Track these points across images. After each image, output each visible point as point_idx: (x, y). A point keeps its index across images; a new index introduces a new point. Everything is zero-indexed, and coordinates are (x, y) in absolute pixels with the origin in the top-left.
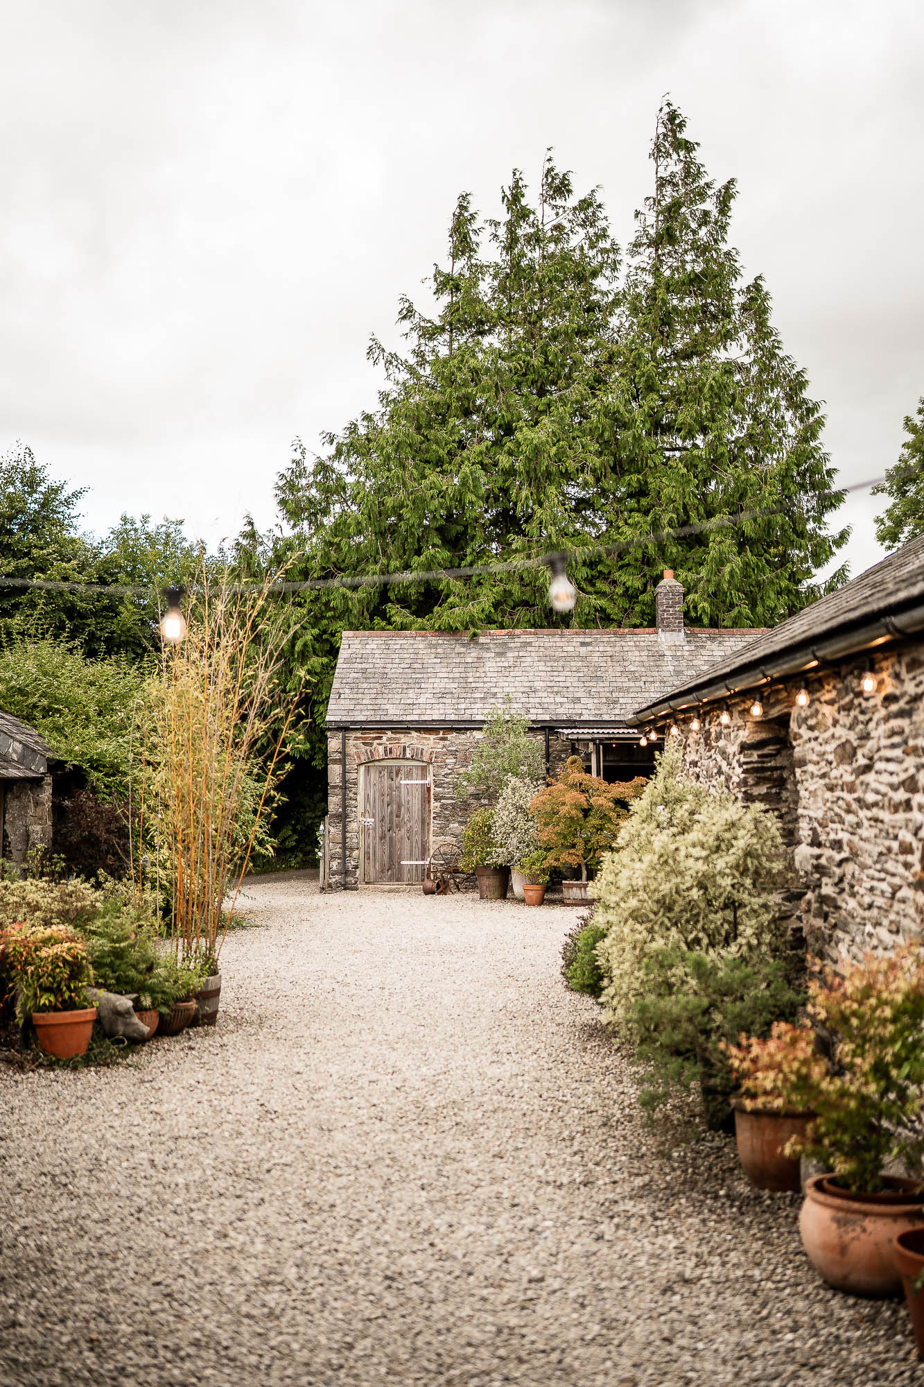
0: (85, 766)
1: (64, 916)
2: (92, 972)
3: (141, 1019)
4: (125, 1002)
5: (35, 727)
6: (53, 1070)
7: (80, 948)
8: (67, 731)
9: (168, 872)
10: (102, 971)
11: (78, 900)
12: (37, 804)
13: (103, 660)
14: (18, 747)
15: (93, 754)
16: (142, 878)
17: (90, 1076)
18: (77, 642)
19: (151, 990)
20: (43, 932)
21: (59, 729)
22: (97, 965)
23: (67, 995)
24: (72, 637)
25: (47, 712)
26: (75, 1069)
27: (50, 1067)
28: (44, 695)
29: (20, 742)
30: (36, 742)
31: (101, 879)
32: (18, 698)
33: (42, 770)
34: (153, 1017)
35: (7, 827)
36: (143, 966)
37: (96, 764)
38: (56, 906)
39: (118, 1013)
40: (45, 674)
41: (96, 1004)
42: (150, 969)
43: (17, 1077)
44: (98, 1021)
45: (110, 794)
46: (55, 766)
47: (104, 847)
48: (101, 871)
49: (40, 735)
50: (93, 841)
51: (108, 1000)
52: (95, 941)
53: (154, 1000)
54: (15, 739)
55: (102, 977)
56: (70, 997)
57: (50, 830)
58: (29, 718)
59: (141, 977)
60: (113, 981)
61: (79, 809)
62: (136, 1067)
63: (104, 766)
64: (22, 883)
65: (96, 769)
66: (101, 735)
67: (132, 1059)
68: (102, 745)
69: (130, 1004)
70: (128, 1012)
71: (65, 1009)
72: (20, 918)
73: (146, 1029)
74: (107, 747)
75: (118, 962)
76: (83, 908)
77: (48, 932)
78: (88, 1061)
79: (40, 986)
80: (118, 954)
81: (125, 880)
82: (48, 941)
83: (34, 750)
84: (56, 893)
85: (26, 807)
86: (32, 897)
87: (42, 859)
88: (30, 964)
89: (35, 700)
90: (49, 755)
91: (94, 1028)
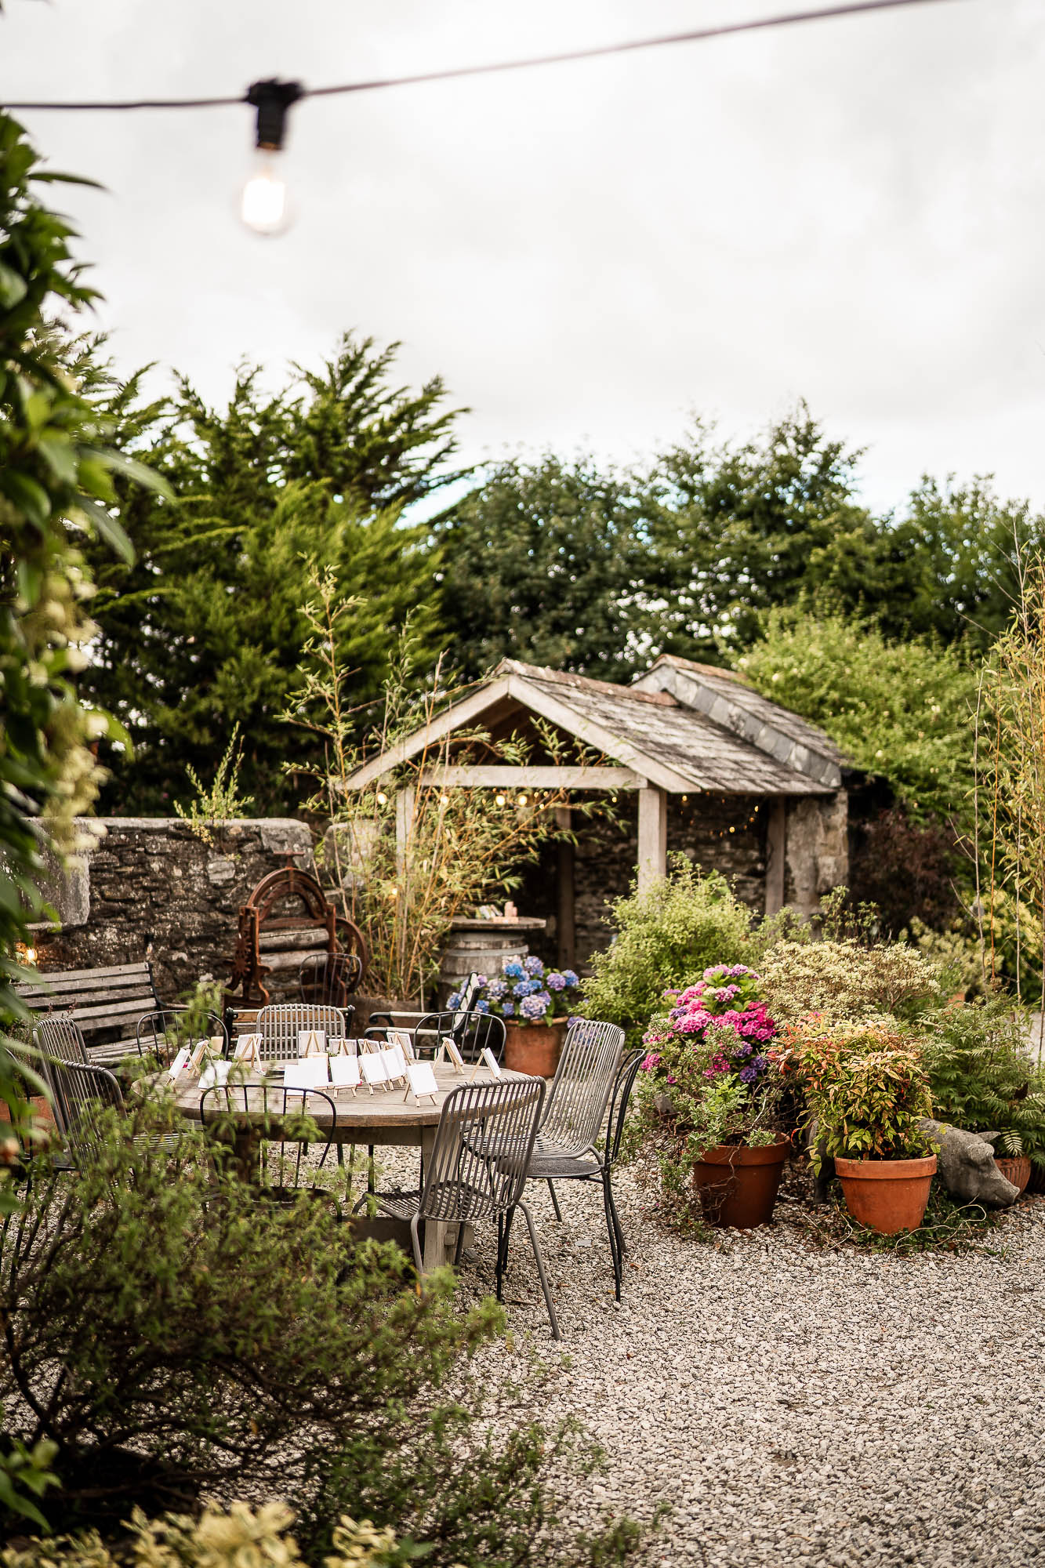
0: (892, 778)
1: (882, 1000)
2: (929, 1096)
3: (1005, 1171)
4: (980, 1145)
5: (824, 727)
6: (869, 1252)
7: (909, 1059)
8: (866, 731)
9: (1005, 922)
10: (944, 1092)
11: (900, 975)
12: (828, 828)
13: (908, 640)
14: (803, 753)
15: (902, 761)
16: (970, 931)
17: (927, 1268)
18: (874, 618)
19: (1021, 1127)
20: (853, 1030)
21: (855, 730)
22: (936, 1082)
23: (891, 1134)
24: (866, 614)
25: (838, 707)
26: (903, 1253)
27: (865, 1245)
28: (833, 686)
29: (805, 746)
30: (826, 747)
31: (916, 931)
32: (801, 691)
33: (835, 783)
34: (1023, 1169)
35: (790, 859)
36: (1008, 1088)
37: (906, 775)
38: (869, 984)
39: (968, 1162)
40: (834, 659)
41: (936, 1148)
42: (1021, 1094)
43: (811, 1260)
44: (939, 1177)
45: (925, 816)
46: (852, 778)
47: (920, 888)
48: (915, 920)
49: (830, 738)
50: (903, 880)
51: (954, 1141)
52: (929, 1042)
53: (1026, 1141)
54: (798, 743)
55: (942, 1101)
56: (896, 1138)
57: (845, 863)
58: (816, 716)
59: (1005, 1106)
60: (961, 1109)
61: (886, 836)
62: (1003, 1257)
63: (917, 778)
64: (816, 946)
65: (907, 782)
66: (910, 737)
67: (993, 1239)
68: (913, 750)
69: (990, 1150)
70: (986, 1163)
71: (887, 1157)
72: (815, 1001)
73: (1015, 1190)
74: (920, 752)
75: (967, 1078)
76: (909, 987)
77: (860, 1030)
78: (923, 1242)
79: (849, 1118)
80: (966, 1065)
81: (948, 933)
82: (859, 1045)
83: (822, 757)
84: (869, 966)
85: (813, 833)
86: (836, 970)
87: (844, 907)
88: (833, 1082)
89: (822, 691)
90: (844, 762)
91: (933, 1187)
